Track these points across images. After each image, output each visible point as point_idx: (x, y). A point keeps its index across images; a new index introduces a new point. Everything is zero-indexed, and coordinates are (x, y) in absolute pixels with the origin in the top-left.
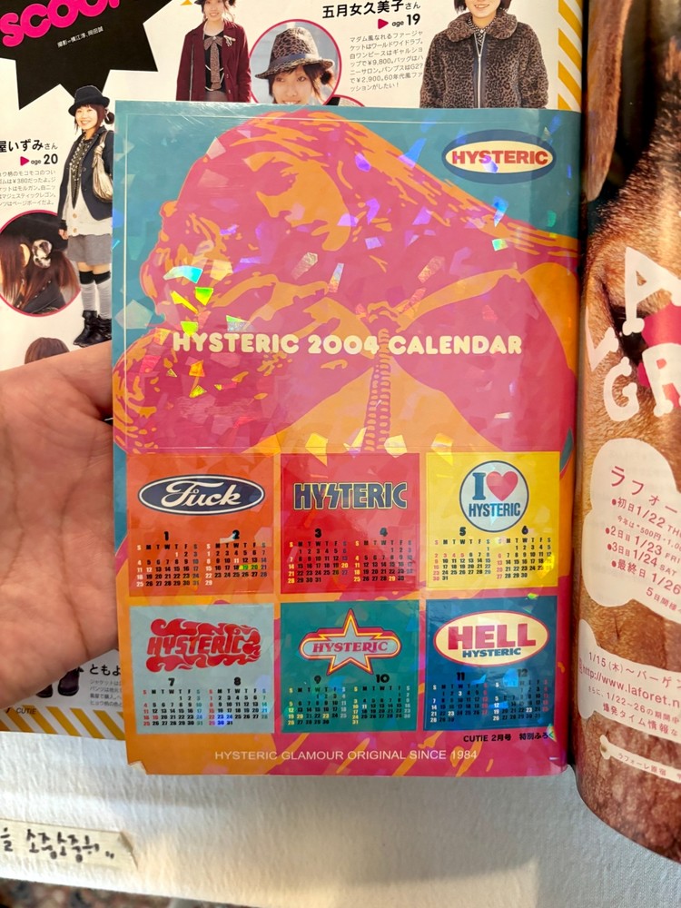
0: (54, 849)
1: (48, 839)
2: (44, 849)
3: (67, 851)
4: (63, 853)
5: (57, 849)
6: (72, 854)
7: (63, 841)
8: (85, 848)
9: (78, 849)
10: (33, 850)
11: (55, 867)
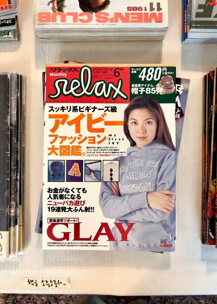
0: (49, 285)
1: (48, 282)
2: (47, 285)
3: (53, 285)
4: (52, 285)
5: (50, 284)
6: (54, 285)
7: (52, 282)
8: (58, 283)
9: (56, 284)
10: (44, 285)
11: (49, 289)
